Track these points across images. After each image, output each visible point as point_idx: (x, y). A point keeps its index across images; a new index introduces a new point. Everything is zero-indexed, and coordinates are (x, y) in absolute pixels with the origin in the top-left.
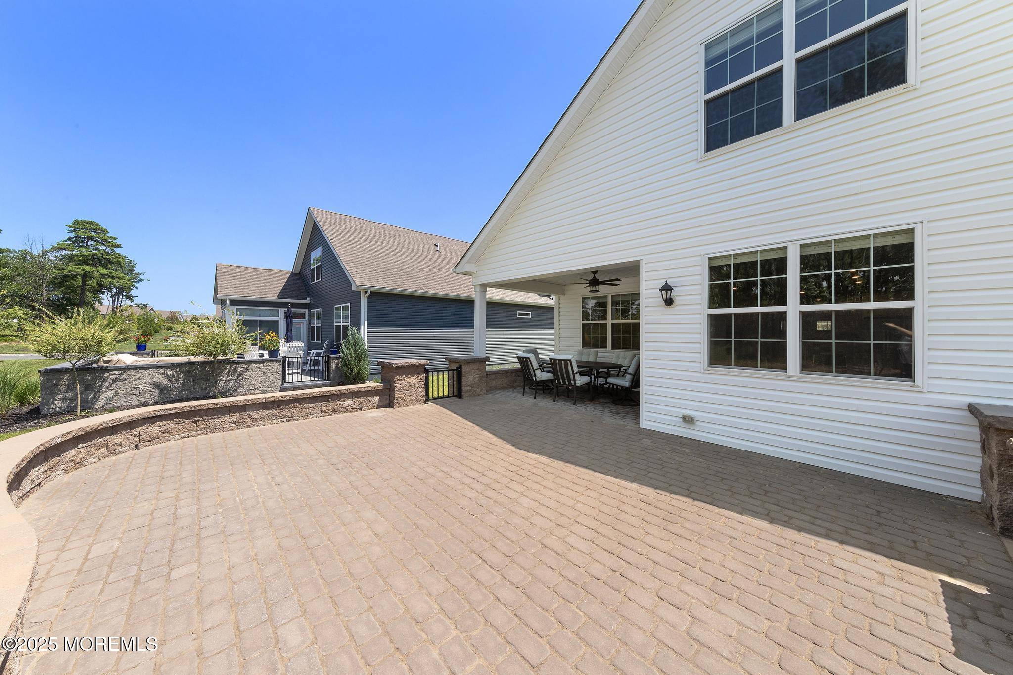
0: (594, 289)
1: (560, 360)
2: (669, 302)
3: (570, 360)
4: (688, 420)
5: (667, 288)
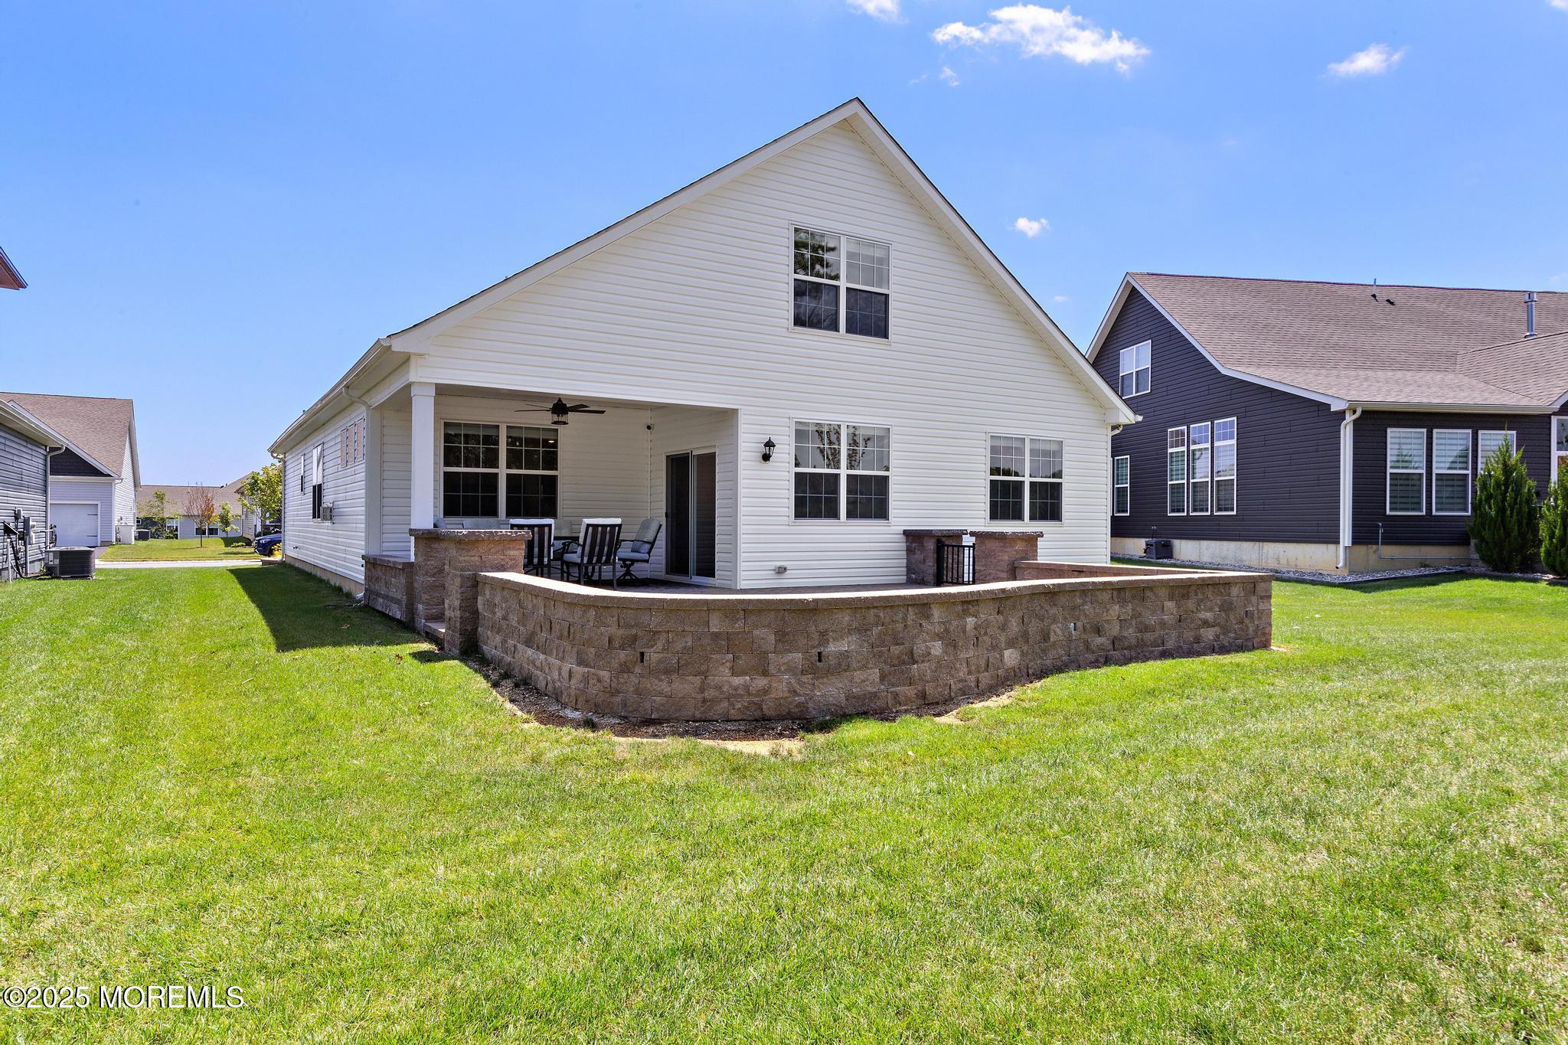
4: (781, 570)
5: (768, 444)
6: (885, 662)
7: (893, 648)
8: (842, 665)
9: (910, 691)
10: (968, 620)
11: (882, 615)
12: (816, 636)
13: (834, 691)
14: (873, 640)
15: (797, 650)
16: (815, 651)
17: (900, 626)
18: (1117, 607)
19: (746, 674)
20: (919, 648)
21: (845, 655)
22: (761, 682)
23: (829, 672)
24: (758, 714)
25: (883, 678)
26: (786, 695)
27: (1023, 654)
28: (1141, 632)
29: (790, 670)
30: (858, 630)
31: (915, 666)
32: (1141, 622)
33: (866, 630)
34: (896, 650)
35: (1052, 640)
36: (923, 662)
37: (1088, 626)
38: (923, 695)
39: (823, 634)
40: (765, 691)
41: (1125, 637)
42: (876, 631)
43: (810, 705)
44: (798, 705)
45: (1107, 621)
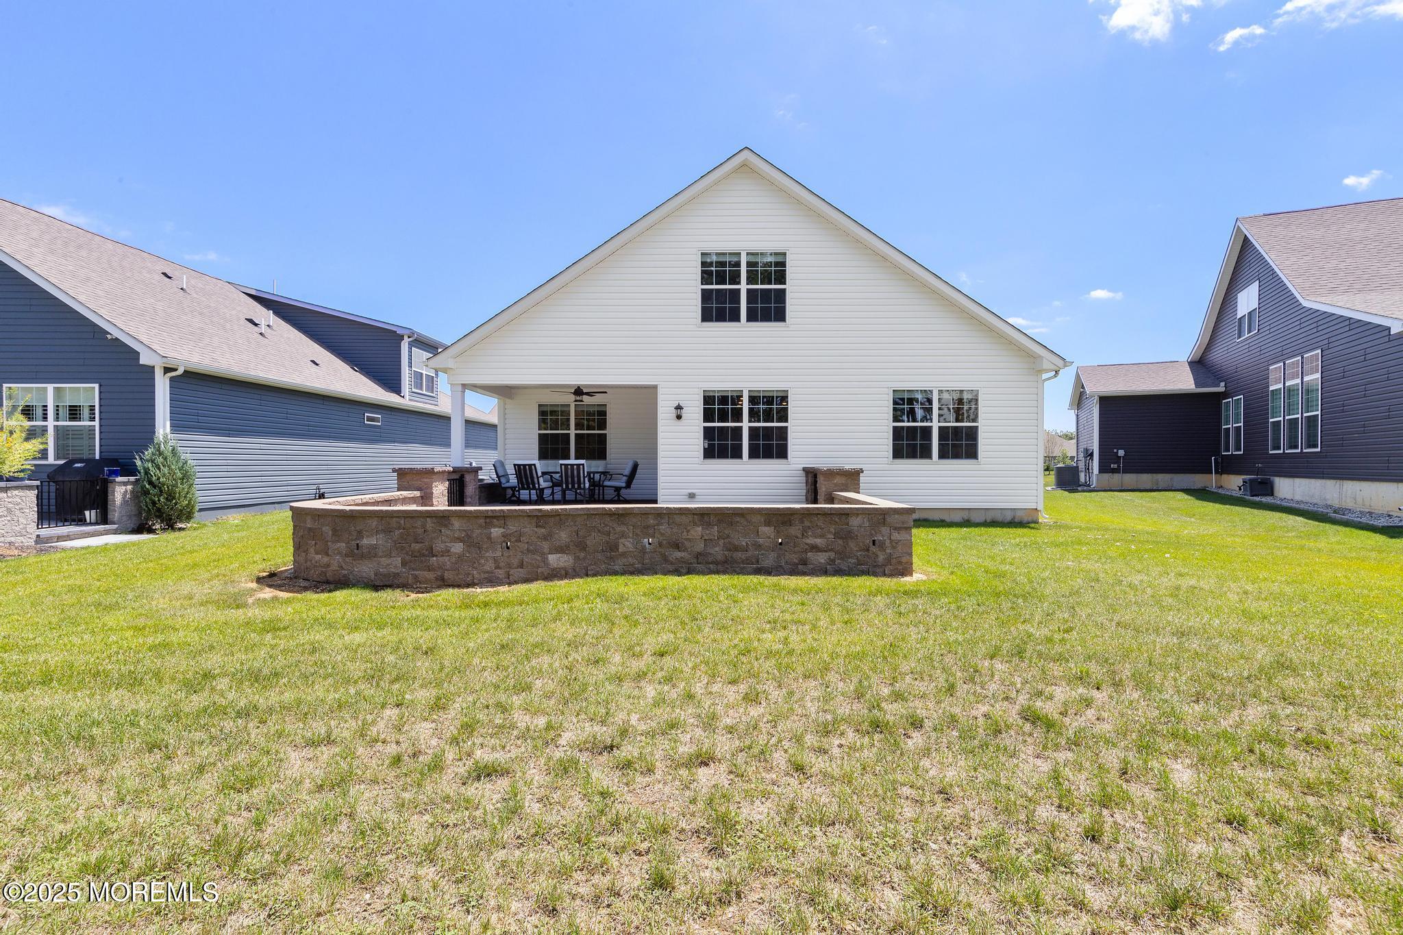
0: (578, 398)
1: (524, 466)
2: (679, 417)
3: (534, 465)
4: (692, 496)
5: (679, 408)
6: (407, 554)
7: (413, 545)
8: (371, 554)
9: (430, 575)
10: (492, 530)
11: (402, 522)
12: (355, 534)
13: (367, 570)
14: (395, 538)
15: (343, 542)
16: (354, 543)
17: (420, 531)
18: (700, 528)
19: (320, 554)
20: (439, 546)
21: (375, 547)
22: (326, 559)
23: (363, 557)
24: (323, 578)
25: (404, 564)
26: (337, 568)
27: (577, 558)
28: (730, 550)
29: (340, 553)
30: (384, 531)
31: (435, 558)
32: (730, 543)
33: (390, 532)
34: (417, 547)
35: (620, 550)
36: (442, 556)
37: (665, 542)
38: (443, 579)
39: (360, 532)
40: (328, 566)
41: (711, 554)
42: (397, 532)
43: (351, 577)
44: (344, 576)
45: (689, 540)
